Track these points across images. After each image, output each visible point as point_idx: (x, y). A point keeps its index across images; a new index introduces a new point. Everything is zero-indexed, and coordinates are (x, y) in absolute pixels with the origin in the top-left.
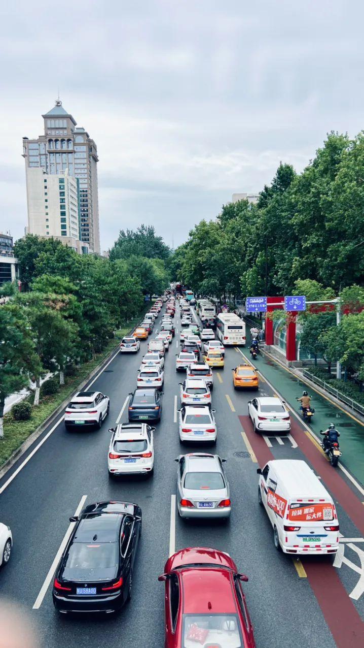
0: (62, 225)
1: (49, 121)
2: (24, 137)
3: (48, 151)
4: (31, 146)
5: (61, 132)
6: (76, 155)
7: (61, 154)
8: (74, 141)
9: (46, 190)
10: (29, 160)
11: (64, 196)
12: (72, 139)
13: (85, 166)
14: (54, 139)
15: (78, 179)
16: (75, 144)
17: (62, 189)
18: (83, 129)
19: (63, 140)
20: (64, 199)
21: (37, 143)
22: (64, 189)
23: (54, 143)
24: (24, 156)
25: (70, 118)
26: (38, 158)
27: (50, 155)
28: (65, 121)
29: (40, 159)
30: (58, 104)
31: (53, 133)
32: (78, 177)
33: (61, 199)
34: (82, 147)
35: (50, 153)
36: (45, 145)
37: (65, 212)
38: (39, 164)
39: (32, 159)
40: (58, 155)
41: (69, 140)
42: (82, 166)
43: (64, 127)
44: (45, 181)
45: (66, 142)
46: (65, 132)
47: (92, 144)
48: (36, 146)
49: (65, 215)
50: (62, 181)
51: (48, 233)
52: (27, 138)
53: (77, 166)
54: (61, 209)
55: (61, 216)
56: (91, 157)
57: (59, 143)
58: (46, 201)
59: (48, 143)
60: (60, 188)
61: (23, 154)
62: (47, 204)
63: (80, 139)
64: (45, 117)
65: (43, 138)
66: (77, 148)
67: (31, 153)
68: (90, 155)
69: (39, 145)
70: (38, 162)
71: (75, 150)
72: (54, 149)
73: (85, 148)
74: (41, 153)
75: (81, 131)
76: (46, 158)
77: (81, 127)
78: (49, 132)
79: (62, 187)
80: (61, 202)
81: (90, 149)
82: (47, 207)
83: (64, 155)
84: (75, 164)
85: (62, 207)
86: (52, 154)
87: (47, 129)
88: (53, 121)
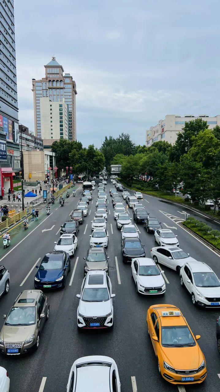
0: (60, 133)
1: (48, 69)
2: (33, 78)
3: (48, 87)
4: (37, 84)
5: (56, 76)
6: (65, 90)
7: (56, 89)
8: (64, 82)
9: (51, 111)
10: (36, 93)
11: (62, 115)
12: (63, 80)
13: (71, 97)
14: (52, 80)
15: (68, 105)
16: (64, 84)
17: (61, 111)
18: (69, 74)
19: (57, 81)
20: (62, 117)
21: (41, 82)
22: (62, 111)
23: (52, 82)
24: (33, 90)
25: (61, 67)
26: (42, 91)
27: (49, 90)
28: (58, 69)
29: (43, 92)
30: (54, 59)
31: (51, 76)
32: (68, 104)
33: (60, 117)
34: (69, 85)
35: (49, 88)
36: (46, 84)
37: (63, 125)
38: (42, 95)
39: (37, 92)
40: (54, 90)
41: (61, 81)
42: (69, 97)
43: (58, 73)
44: (51, 106)
45: (59, 82)
46: (58, 76)
47: (74, 84)
48: (40, 84)
49: (63, 127)
50: (61, 106)
51: (52, 137)
52: (35, 79)
53: (67, 97)
54: (60, 123)
55: (60, 127)
56: (74, 92)
57: (55, 83)
58: (51, 118)
59: (48, 82)
60: (60, 110)
61: (32, 89)
62: (51, 120)
63: (67, 81)
64: (46, 67)
65: (44, 79)
66: (66, 86)
67: (37, 88)
68: (73, 90)
69: (42, 84)
70: (42, 94)
71: (64, 87)
72: (52, 86)
73: (71, 86)
74: (43, 89)
75: (68, 76)
76: (47, 92)
77: (68, 73)
78: (48, 76)
79: (61, 110)
80: (60, 119)
81: (74, 87)
82: (51, 122)
83: (58, 90)
84: (64, 95)
85: (61, 122)
86: (50, 90)
87: (47, 74)
88: (51, 69)
